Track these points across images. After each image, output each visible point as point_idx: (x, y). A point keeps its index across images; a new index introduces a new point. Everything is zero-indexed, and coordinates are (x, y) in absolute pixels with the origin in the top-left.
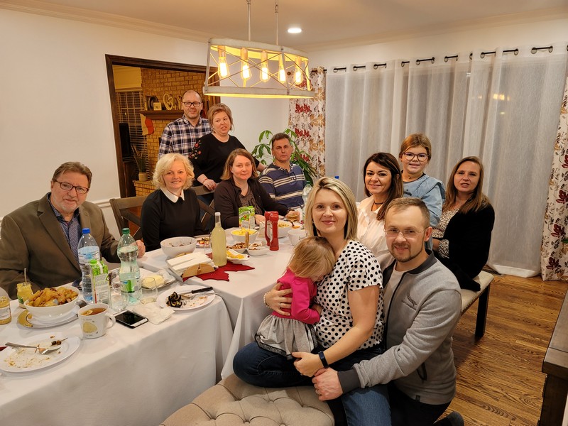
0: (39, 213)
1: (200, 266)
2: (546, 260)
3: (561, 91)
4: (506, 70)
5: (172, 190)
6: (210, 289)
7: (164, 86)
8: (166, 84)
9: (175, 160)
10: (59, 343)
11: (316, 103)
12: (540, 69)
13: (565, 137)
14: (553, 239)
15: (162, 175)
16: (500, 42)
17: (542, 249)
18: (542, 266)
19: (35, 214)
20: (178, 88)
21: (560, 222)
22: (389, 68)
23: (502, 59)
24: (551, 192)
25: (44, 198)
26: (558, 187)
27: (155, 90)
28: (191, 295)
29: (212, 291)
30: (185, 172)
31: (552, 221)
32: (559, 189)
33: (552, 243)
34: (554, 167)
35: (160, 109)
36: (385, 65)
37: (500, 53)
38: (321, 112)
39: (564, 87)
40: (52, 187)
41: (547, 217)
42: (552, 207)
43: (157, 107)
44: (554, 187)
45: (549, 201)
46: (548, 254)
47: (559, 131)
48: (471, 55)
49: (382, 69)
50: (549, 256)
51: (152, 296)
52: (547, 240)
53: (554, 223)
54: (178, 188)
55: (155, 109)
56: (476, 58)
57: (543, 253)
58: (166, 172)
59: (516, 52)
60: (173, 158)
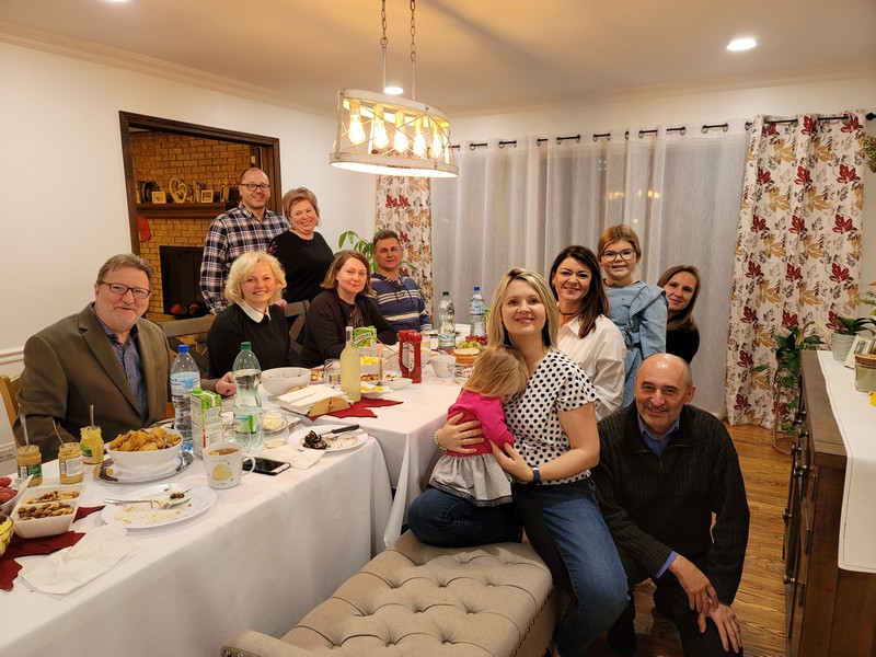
0: (83, 330)
1: (331, 400)
2: (733, 398)
3: (740, 180)
4: (671, 154)
5: (255, 305)
6: (357, 427)
7: (170, 167)
8: (172, 164)
9: (259, 260)
10: (181, 496)
11: (416, 194)
12: (713, 153)
13: (747, 238)
14: (740, 370)
15: (240, 283)
16: (662, 118)
17: (726, 384)
18: (728, 407)
19: (76, 332)
20: (194, 170)
21: (746, 348)
22: (520, 147)
23: (665, 139)
24: (734, 309)
25: (87, 309)
26: (742, 302)
27: (153, 172)
28: (333, 435)
29: (359, 430)
30: (273, 279)
31: (738, 346)
32: (744, 304)
33: (739, 375)
34: (737, 276)
35: (164, 201)
36: (515, 142)
37: (663, 133)
38: (425, 207)
39: (744, 175)
40: (97, 293)
41: (730, 341)
42: (736, 328)
43: (159, 198)
44: (737, 303)
45: (731, 321)
46: (734, 390)
47: (740, 231)
48: (627, 133)
49: (510, 149)
50: (736, 392)
51: (280, 438)
52: (732, 371)
53: (740, 348)
54: (263, 302)
55: (155, 201)
56: (634, 136)
57: (728, 389)
58: (245, 279)
59: (683, 131)
60: (256, 258)
